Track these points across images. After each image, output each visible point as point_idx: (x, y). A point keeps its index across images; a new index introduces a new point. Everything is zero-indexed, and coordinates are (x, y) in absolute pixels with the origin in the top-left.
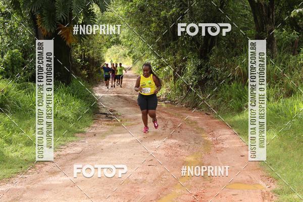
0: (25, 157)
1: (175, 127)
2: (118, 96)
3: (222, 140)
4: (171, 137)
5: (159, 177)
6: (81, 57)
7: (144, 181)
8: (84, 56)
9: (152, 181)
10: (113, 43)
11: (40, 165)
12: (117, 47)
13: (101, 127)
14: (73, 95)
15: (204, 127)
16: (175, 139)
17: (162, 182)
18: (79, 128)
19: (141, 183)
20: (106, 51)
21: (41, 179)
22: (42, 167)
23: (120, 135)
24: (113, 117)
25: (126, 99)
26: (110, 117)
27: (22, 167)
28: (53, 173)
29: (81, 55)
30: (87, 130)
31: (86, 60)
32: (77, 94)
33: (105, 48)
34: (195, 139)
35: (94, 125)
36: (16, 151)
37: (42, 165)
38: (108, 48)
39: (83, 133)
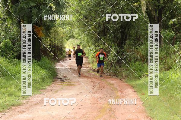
0: (8, 103)
1: (100, 87)
2: (71, 69)
3: (126, 95)
4: (96, 92)
5: (84, 115)
6: (50, 45)
7: (74, 118)
8: (52, 44)
9: (79, 118)
10: (70, 37)
11: (15, 108)
12: (73, 40)
13: (56, 86)
14: (41, 67)
15: (117, 87)
16: (99, 93)
17: (85, 118)
18: (43, 86)
19: (72, 119)
20: (66, 42)
21: (14, 115)
22: (16, 108)
23: (66, 91)
24: (65, 80)
25: (75, 70)
26: (63, 80)
27: (4, 109)
28: (22, 112)
29: (50, 44)
30: (47, 88)
31: (53, 47)
32: (44, 66)
33: (66, 40)
34: (110, 94)
35: (52, 85)
36: (2, 99)
37: (16, 107)
38: (67, 40)
39: (45, 89)
